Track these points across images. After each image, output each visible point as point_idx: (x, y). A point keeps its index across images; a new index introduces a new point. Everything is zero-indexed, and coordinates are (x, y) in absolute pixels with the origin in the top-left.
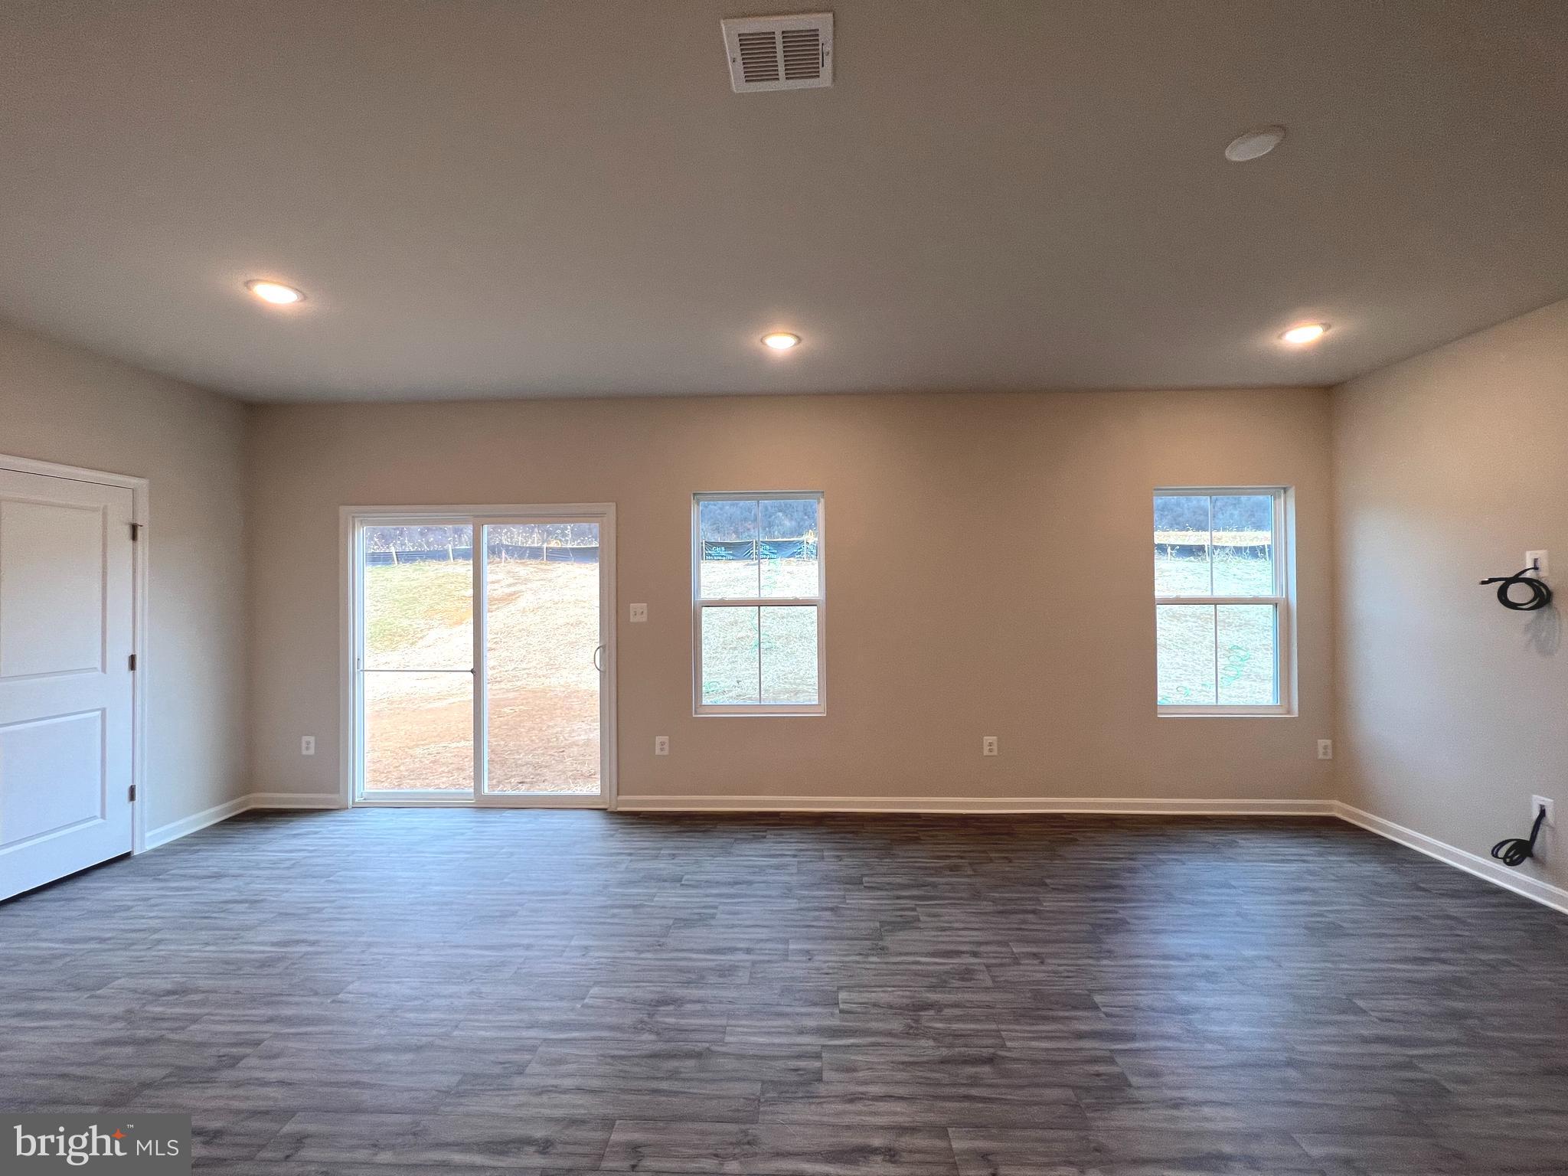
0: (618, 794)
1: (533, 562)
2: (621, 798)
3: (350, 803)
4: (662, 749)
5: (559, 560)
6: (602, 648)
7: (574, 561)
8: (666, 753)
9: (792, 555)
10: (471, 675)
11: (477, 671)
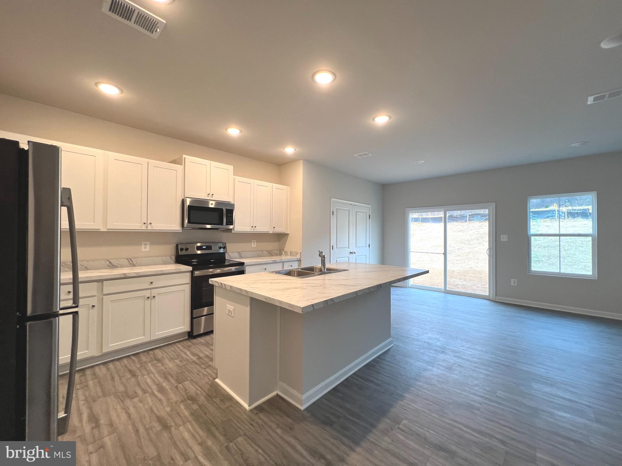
0: (496, 296)
1: (416, 223)
2: (497, 297)
3: (408, 286)
4: (514, 283)
5: (425, 222)
6: (490, 249)
7: (432, 222)
8: (516, 285)
9: (548, 217)
10: (443, 255)
11: (445, 254)
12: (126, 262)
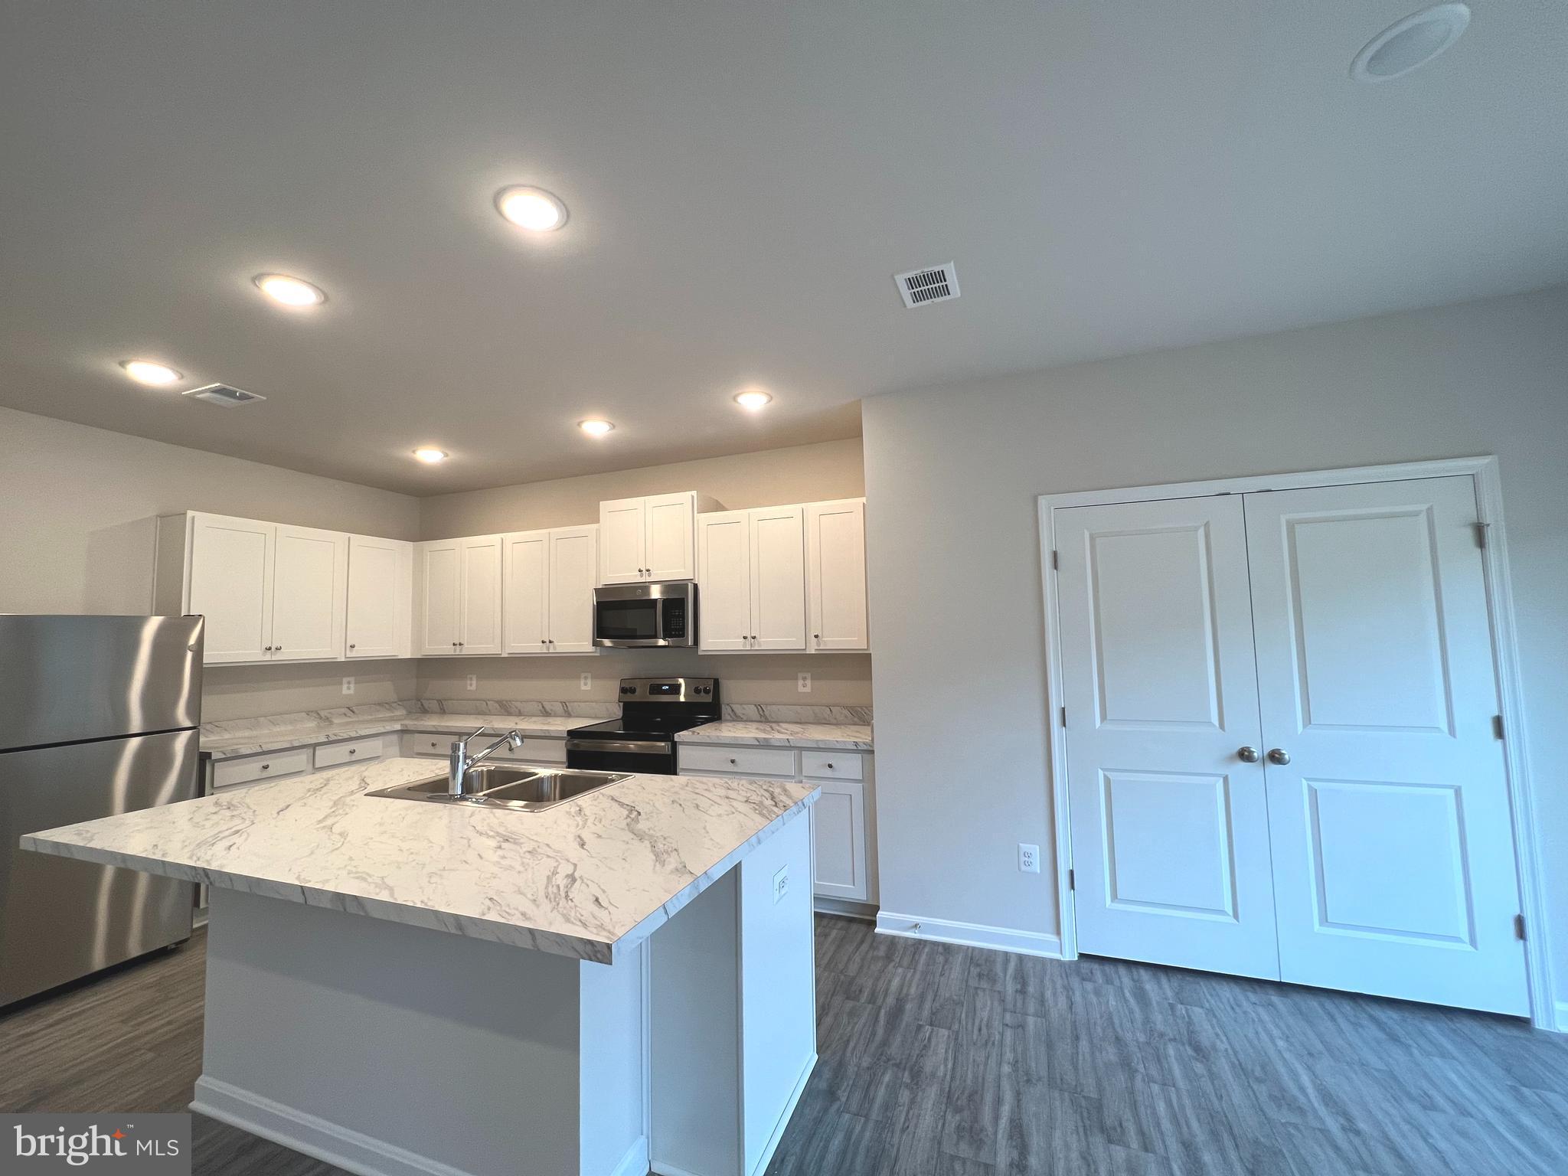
12: (559, 708)
